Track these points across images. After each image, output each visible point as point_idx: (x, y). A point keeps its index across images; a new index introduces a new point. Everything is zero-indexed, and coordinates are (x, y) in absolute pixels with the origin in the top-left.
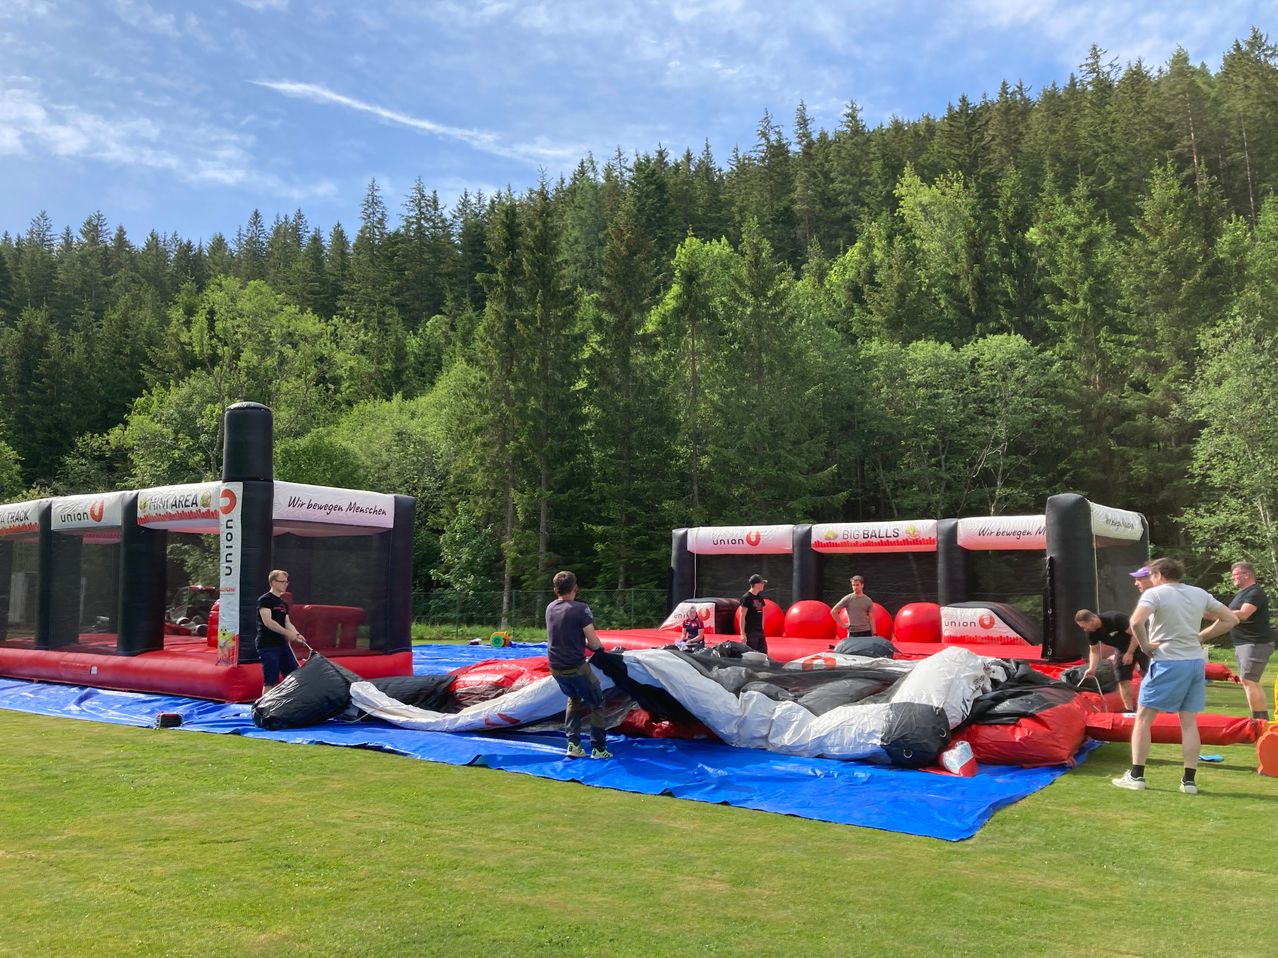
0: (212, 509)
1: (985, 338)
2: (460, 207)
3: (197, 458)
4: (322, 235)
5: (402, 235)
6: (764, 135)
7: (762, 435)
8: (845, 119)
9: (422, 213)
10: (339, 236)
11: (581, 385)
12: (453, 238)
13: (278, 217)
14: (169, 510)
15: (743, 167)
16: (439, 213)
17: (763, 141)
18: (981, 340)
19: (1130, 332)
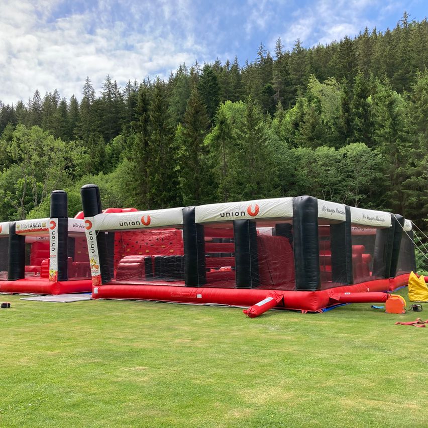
0: (46, 228)
1: (349, 144)
2: (127, 88)
3: (15, 202)
4: (67, 100)
5: (101, 101)
6: (260, 54)
7: (253, 189)
8: (295, 47)
9: (110, 91)
10: (74, 102)
11: (178, 168)
12: (124, 101)
13: (47, 93)
14: (29, 228)
15: (250, 69)
16: (117, 90)
17: (260, 56)
18: (347, 146)
19: (409, 141)
